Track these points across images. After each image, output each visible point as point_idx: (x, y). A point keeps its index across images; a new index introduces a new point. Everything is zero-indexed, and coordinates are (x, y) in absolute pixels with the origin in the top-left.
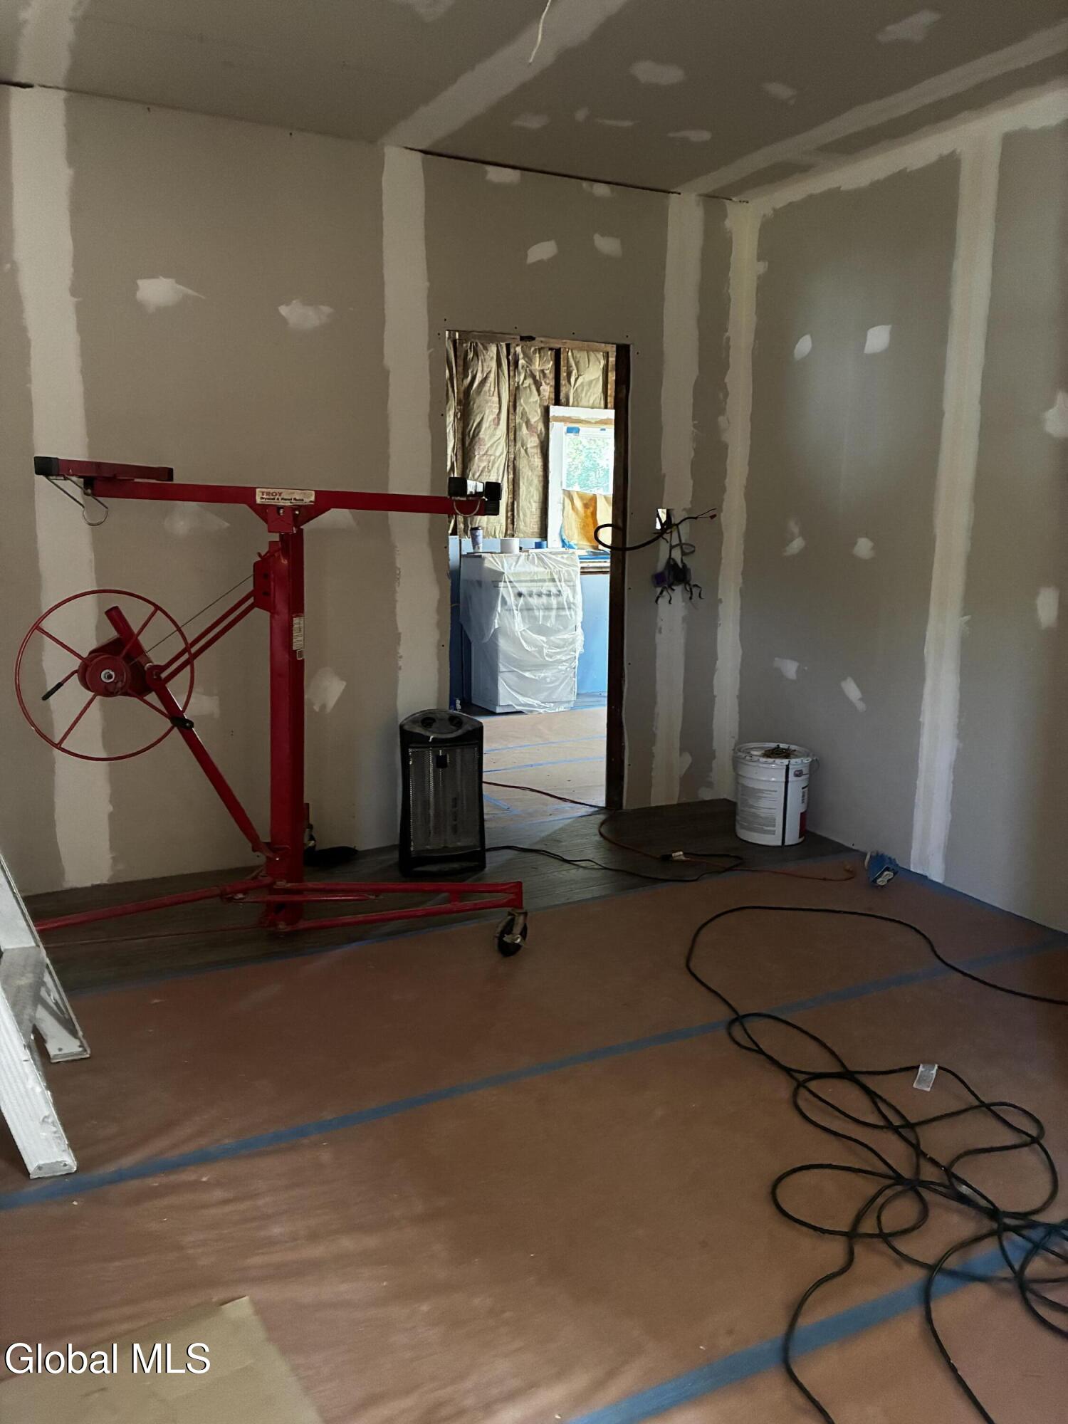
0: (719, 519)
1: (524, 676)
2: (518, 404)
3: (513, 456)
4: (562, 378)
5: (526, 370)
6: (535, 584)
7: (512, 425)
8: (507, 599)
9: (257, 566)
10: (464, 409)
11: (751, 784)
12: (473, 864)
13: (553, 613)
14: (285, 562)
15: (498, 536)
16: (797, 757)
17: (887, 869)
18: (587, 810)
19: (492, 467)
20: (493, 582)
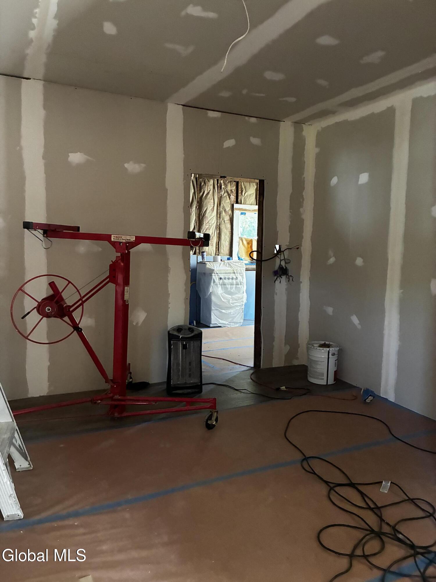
0: (301, 249)
1: (222, 312)
2: (221, 203)
3: (219, 224)
4: (239, 193)
5: (225, 190)
6: (227, 274)
7: (219, 211)
8: (216, 280)
9: (110, 266)
10: (200, 205)
11: (314, 359)
12: (197, 390)
13: (234, 286)
14: (122, 264)
15: (212, 255)
16: (333, 347)
17: (370, 395)
18: (245, 368)
19: (211, 227)
20: (210, 273)
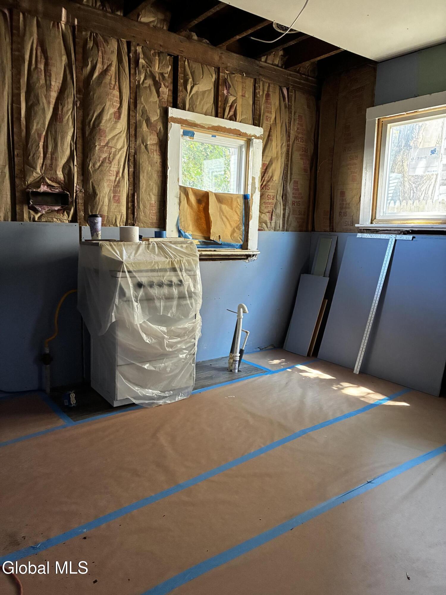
1: (144, 368)
2: (138, 102)
3: (133, 151)
4: (179, 84)
5: (146, 70)
6: (155, 274)
7: (132, 121)
10: (83, 98)
15: (118, 225)
20: (111, 271)
